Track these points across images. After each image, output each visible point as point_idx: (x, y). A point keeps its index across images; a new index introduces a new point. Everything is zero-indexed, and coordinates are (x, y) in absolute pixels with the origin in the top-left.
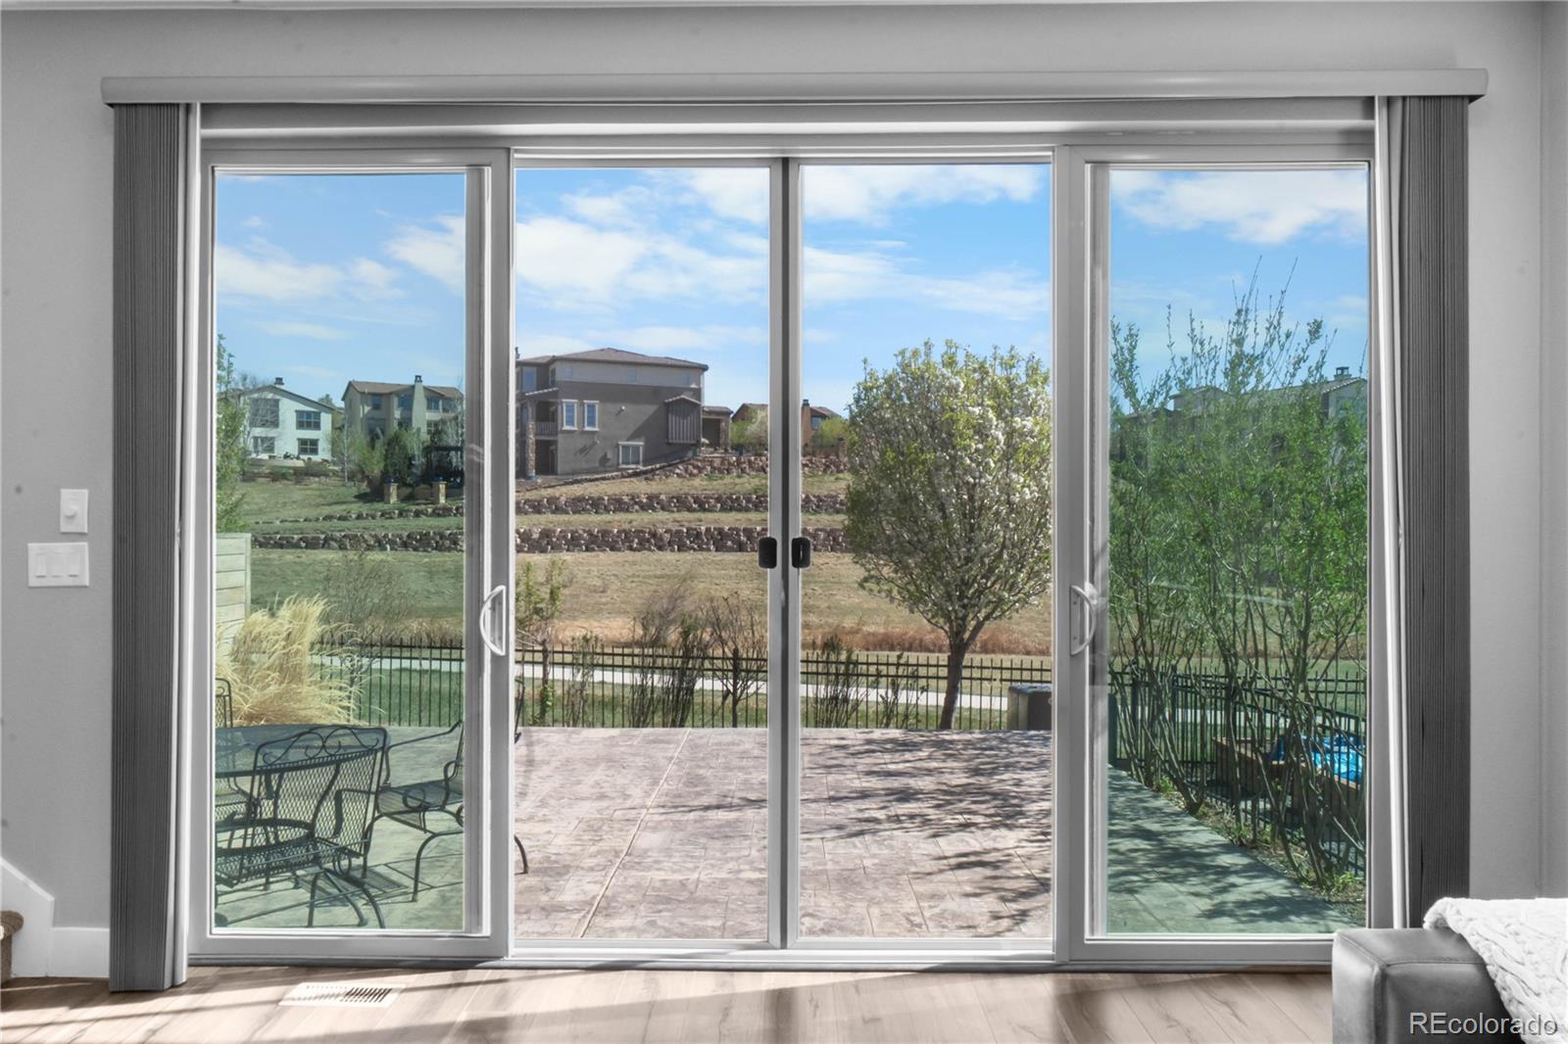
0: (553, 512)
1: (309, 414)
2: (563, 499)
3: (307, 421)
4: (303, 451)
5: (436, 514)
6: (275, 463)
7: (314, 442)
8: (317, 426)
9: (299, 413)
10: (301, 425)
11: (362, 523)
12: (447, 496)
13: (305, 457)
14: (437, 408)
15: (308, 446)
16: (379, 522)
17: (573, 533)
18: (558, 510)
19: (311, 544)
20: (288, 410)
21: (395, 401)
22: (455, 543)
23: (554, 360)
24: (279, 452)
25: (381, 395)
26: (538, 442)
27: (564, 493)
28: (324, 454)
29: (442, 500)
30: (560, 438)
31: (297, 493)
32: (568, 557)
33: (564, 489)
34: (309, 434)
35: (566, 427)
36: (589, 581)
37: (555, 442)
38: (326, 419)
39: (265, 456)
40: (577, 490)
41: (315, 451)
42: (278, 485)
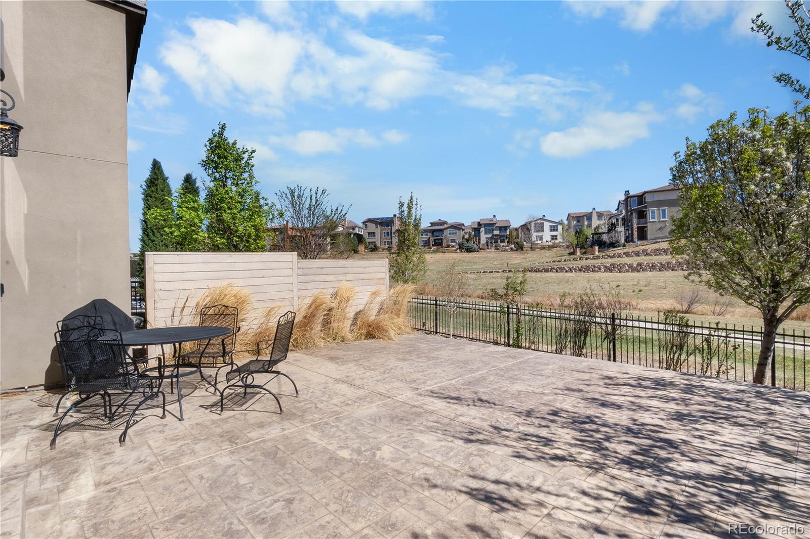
0: (645, 256)
1: (554, 226)
2: (649, 250)
3: (554, 229)
4: (552, 239)
5: (593, 258)
6: (542, 244)
7: (556, 236)
8: (557, 230)
9: (551, 226)
10: (551, 230)
11: (565, 263)
12: (599, 252)
13: (553, 241)
14: (602, 219)
15: (554, 237)
16: (572, 262)
17: (652, 264)
18: (647, 254)
19: (546, 271)
20: (547, 226)
21: (585, 218)
22: (600, 269)
23: (645, 193)
24: (544, 240)
25: (580, 217)
26: (638, 228)
27: (650, 247)
28: (559, 240)
29: (597, 253)
30: (649, 225)
31: (547, 253)
32: (649, 274)
33: (650, 246)
34: (554, 233)
35: (651, 220)
36: (658, 284)
37: (646, 227)
38: (560, 227)
39: (540, 242)
40: (657, 246)
41: (556, 239)
42: (542, 251)
